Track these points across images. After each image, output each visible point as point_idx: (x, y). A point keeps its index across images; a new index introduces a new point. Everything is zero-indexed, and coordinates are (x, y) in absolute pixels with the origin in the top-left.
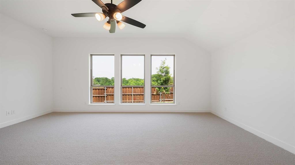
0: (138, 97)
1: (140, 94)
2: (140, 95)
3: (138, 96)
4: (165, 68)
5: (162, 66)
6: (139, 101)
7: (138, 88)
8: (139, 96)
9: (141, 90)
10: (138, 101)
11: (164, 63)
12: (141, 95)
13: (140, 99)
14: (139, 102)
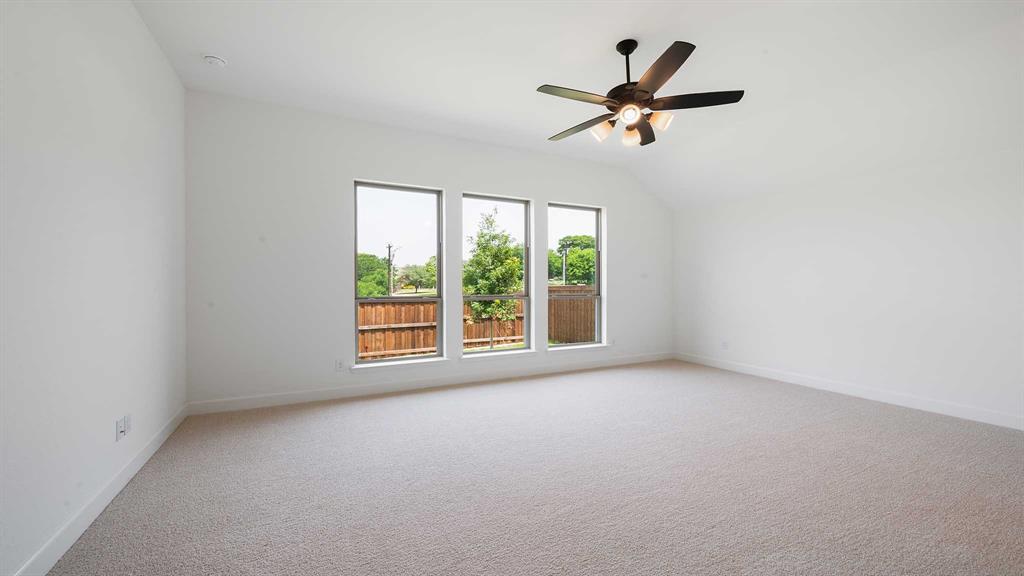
0: (376, 340)
1: (385, 326)
2: (384, 330)
3: (379, 335)
4: (494, 238)
5: (485, 231)
6: (382, 353)
7: (379, 307)
8: (383, 335)
9: (387, 313)
10: (377, 353)
11: (489, 222)
12: (388, 329)
13: (385, 344)
14: (383, 356)
